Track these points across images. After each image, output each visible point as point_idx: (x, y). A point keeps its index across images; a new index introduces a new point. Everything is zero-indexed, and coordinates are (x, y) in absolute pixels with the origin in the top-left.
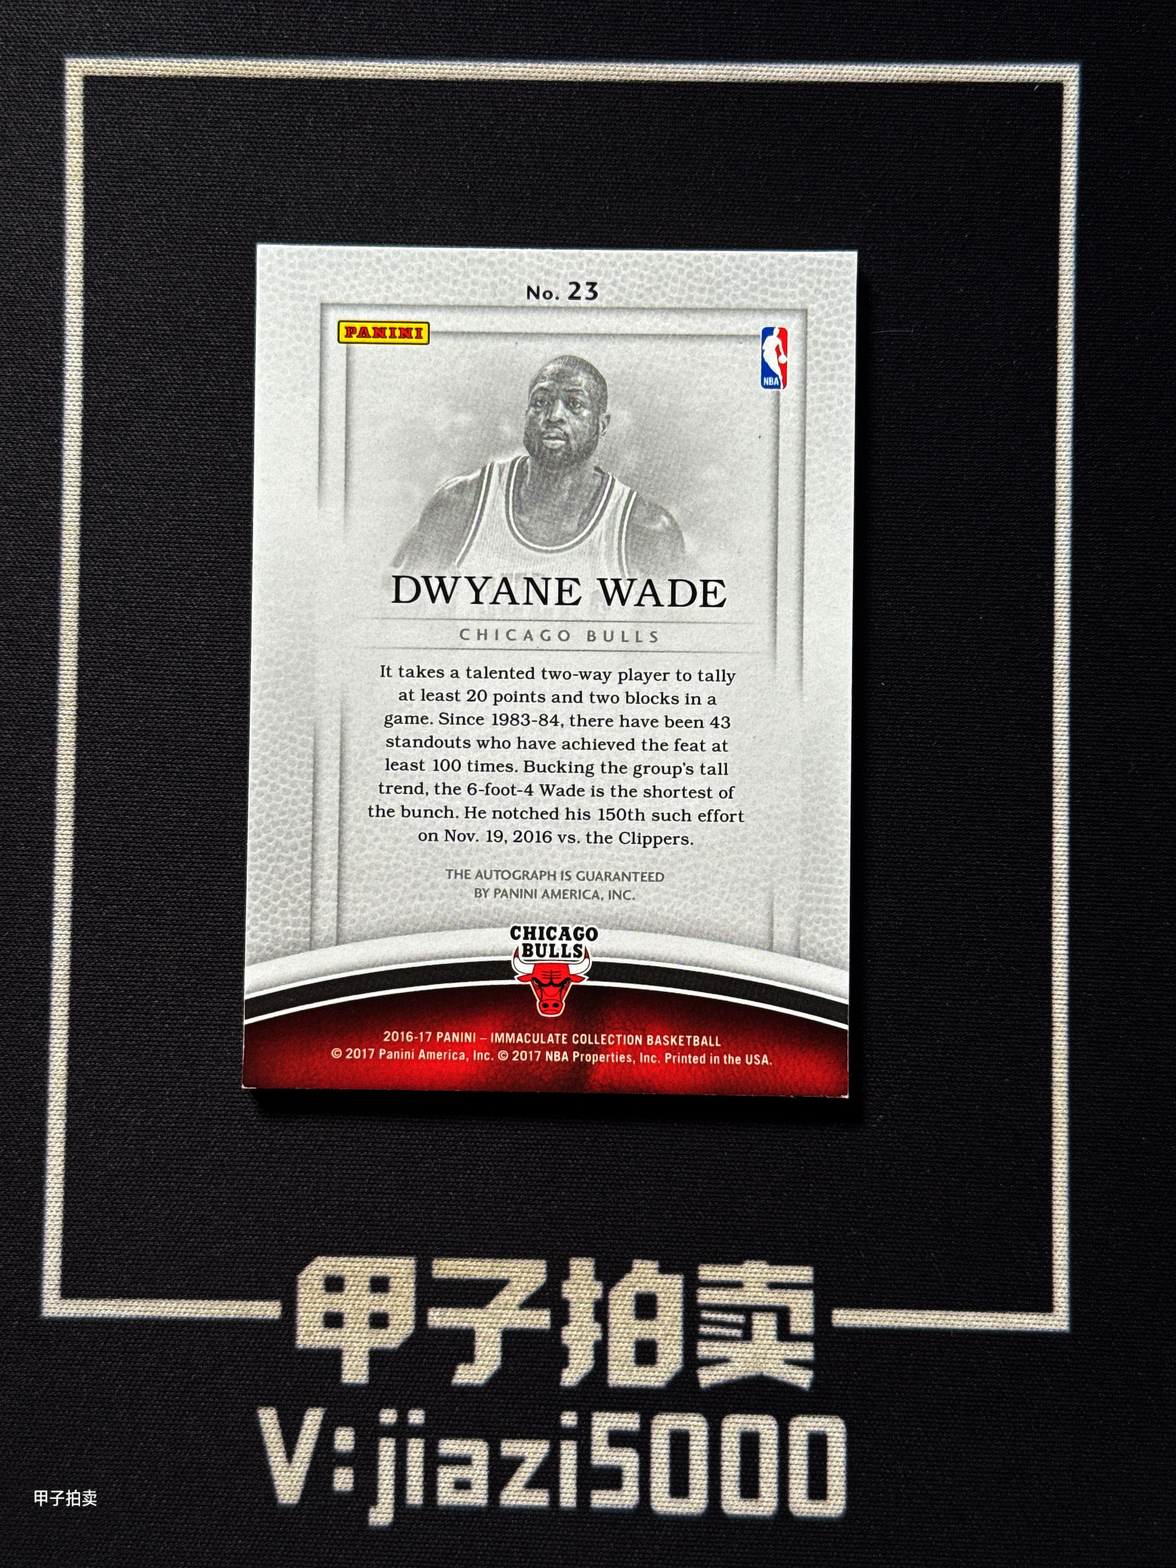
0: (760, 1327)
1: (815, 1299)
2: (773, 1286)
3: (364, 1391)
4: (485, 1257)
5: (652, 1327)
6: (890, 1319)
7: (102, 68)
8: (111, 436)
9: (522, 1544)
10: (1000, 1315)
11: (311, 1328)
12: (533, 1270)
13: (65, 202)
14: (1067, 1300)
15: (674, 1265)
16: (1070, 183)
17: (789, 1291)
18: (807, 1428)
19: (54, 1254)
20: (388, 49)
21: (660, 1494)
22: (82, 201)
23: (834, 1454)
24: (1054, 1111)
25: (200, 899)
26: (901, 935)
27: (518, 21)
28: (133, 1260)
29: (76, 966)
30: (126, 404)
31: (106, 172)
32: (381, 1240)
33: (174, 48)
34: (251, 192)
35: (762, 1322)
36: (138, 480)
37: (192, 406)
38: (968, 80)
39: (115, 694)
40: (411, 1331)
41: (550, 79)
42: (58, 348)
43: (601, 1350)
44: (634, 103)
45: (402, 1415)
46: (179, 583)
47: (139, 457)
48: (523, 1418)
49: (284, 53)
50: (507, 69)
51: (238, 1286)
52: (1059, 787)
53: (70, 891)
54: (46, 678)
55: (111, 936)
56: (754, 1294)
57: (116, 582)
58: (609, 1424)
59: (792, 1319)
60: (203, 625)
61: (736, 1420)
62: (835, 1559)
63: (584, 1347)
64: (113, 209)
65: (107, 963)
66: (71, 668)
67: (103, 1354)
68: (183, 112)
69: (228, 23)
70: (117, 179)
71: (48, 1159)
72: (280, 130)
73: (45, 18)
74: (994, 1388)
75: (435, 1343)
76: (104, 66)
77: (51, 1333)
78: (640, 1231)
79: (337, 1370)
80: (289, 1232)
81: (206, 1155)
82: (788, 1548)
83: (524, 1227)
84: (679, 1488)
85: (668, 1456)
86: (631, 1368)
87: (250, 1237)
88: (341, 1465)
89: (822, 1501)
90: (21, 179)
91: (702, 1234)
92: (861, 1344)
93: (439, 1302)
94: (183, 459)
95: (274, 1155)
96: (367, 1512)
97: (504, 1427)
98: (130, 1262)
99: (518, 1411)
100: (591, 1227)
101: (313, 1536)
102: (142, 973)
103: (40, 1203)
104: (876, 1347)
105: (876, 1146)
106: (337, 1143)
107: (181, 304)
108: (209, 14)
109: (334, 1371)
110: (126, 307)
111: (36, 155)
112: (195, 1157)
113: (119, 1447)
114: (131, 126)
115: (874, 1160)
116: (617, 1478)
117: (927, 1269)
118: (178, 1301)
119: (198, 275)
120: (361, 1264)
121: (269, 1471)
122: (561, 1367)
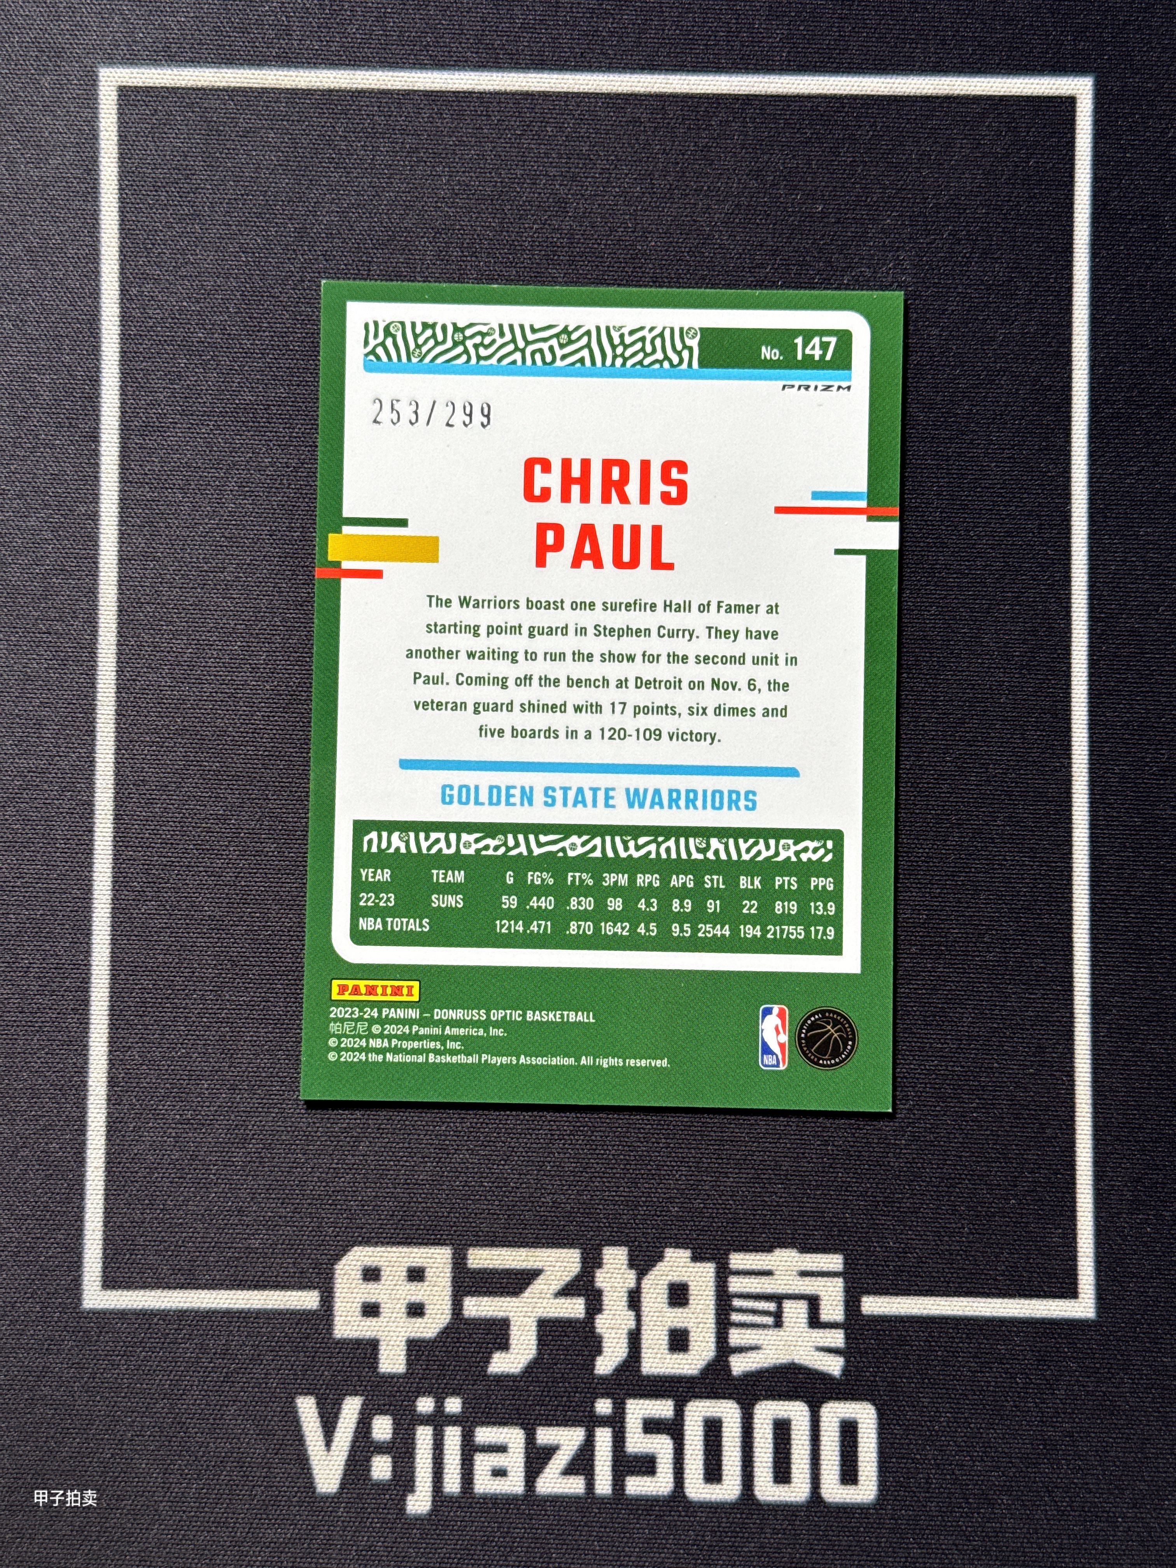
0: (791, 1315)
1: (845, 1287)
2: (804, 1274)
3: (401, 1380)
4: (519, 1247)
5: (685, 1315)
6: (918, 1306)
7: (135, 78)
8: (148, 441)
9: (558, 1530)
10: (1027, 1302)
11: (348, 1318)
12: (567, 1260)
13: (100, 210)
14: (1092, 1287)
15: (705, 1253)
16: (1083, 194)
17: (820, 1279)
18: (838, 1415)
19: (95, 1246)
20: (417, 60)
21: (694, 1481)
22: (117, 209)
23: (865, 1440)
24: (1077, 1101)
25: (237, 894)
26: (926, 928)
27: (543, 34)
28: (173, 1251)
29: (116, 962)
30: (162, 409)
31: (140, 181)
32: (417, 1230)
33: (206, 58)
34: (283, 201)
35: (793, 1310)
36: (174, 485)
37: (227, 412)
38: (984, 93)
39: (153, 695)
40: (447, 1321)
41: (576, 90)
42: (95, 355)
43: (635, 1338)
44: (658, 114)
45: (439, 1404)
46: (215, 585)
47: (176, 462)
48: (558, 1406)
49: (314, 64)
50: (534, 80)
51: (276, 1277)
53: (109, 888)
54: (85, 679)
55: (150, 932)
56: (785, 1282)
57: (153, 584)
58: (643, 1411)
59: (822, 1307)
60: (239, 626)
61: (768, 1407)
62: (866, 1544)
63: (618, 1336)
64: (147, 217)
65: (146, 958)
66: (110, 669)
67: (143, 1344)
68: (216, 123)
69: (259, 33)
71: (89, 1152)
72: (311, 140)
73: (78, 27)
74: (1022, 1374)
75: (471, 1331)
76: (138, 76)
77: (92, 1324)
78: (672, 1221)
79: (374, 1359)
80: (327, 1223)
81: (244, 1147)
82: (821, 1533)
83: (557, 1217)
84: (713, 1473)
85: (701, 1443)
86: (664, 1356)
87: (288, 1228)
88: (379, 1453)
89: (854, 1487)
90: (56, 188)
91: (733, 1223)
92: (890, 1331)
93: (475, 1292)
94: (218, 464)
95: (311, 1147)
96: (405, 1500)
97: (540, 1414)
98: (170, 1253)
99: (554, 1399)
100: (624, 1217)
101: (351, 1524)
102: (180, 968)
103: (81, 1195)
104: (904, 1333)
105: (903, 1136)
106: (373, 1135)
107: (215, 312)
108: (241, 25)
109: (372, 1360)
110: (161, 315)
111: (71, 165)
112: (233, 1149)
113: (160, 1437)
114: (164, 135)
115: (901, 1149)
116: (651, 1465)
117: (954, 1257)
118: (217, 1291)
119: (231, 283)
120: (397, 1255)
121: (308, 1460)
122: (596, 1356)
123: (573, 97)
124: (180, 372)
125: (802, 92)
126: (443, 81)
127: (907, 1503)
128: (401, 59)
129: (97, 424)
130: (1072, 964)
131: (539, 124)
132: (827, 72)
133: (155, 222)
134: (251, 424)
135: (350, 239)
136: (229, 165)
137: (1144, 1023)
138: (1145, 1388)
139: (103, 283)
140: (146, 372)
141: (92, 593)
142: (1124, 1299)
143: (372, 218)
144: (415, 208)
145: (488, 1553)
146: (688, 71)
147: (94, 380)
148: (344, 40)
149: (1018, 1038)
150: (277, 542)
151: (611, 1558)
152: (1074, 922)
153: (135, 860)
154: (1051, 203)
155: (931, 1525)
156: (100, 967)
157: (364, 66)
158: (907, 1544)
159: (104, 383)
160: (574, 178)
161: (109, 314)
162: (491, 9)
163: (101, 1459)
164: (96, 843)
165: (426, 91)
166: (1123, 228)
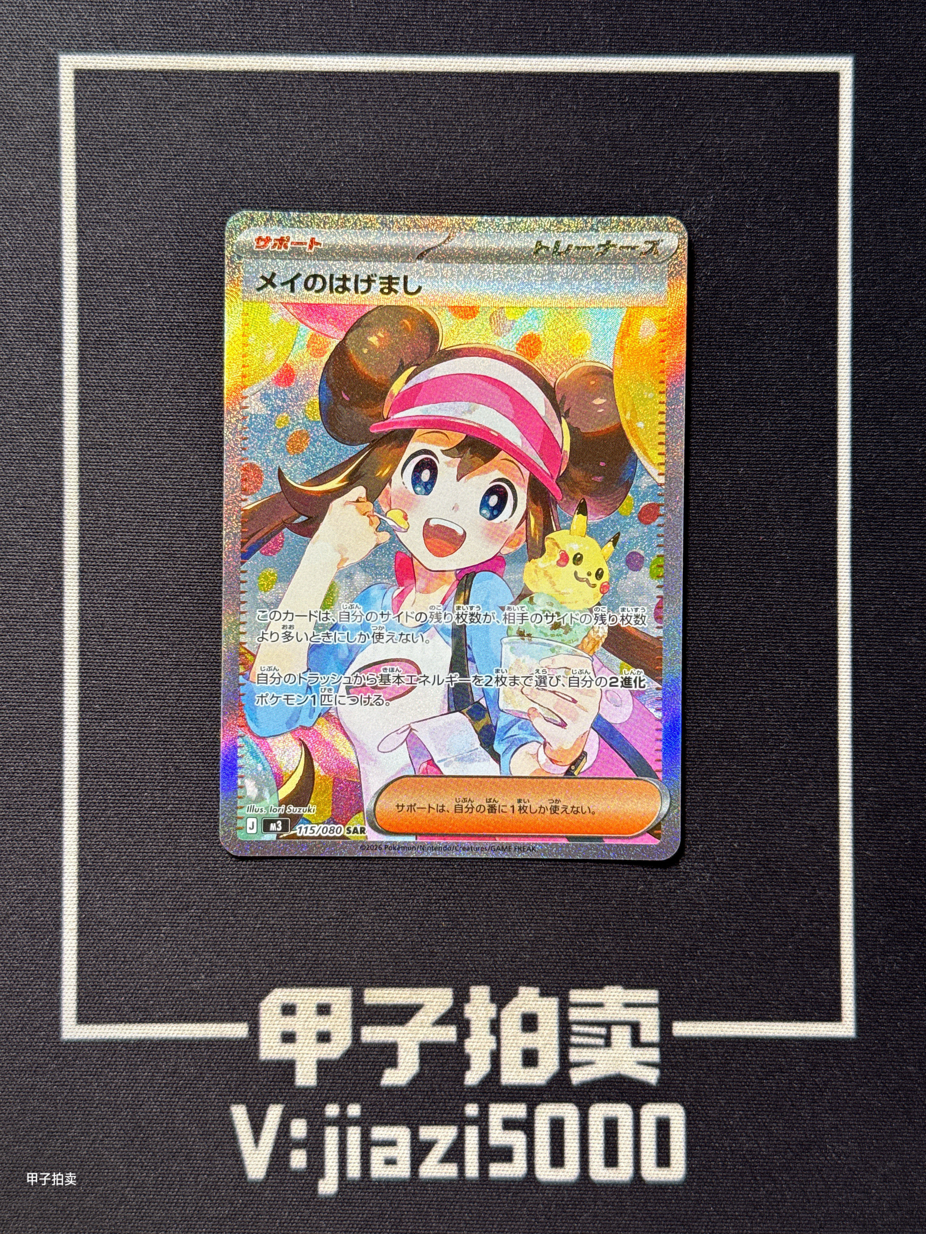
0: (617, 1037)
1: (660, 1015)
2: (628, 1005)
3: (313, 1091)
4: (405, 987)
5: (535, 1038)
6: (717, 1029)
7: (89, 63)
8: (101, 353)
9: (437, 1205)
10: (802, 1025)
11: (271, 1044)
12: (442, 997)
13: (61, 168)
14: (853, 1013)
15: (551, 991)
16: (846, 149)
17: (640, 1009)
18: (655, 1114)
20: (314, 47)
21: (542, 1166)
22: (75, 167)
23: (676, 1133)
24: (841, 868)
25: (179, 714)
26: (723, 734)
28: (132, 994)
29: (83, 768)
30: (112, 327)
31: (93, 145)
32: (324, 975)
33: (145, 47)
34: (207, 160)
35: (619, 1033)
37: (164, 329)
38: (766, 70)
39: (109, 555)
40: (349, 1045)
41: (441, 70)
42: (57, 284)
43: (496, 1057)
44: (506, 88)
45: (343, 1109)
46: (157, 468)
47: (123, 370)
48: (436, 1110)
49: (232, 51)
50: (407, 62)
51: (214, 1013)
52: (844, 619)
53: (77, 709)
54: (54, 543)
55: (110, 744)
56: (613, 1011)
57: (107, 468)
58: (502, 1113)
59: (642, 1031)
60: (176, 501)
61: (600, 1108)
62: (677, 1212)
63: (483, 1055)
64: (99, 174)
65: (107, 765)
66: (73, 536)
67: (110, 1066)
68: (153, 98)
69: (187, 27)
70: (102, 151)
71: (64, 918)
72: (229, 111)
73: (42, 23)
74: (798, 1080)
75: (367, 1053)
76: (90, 61)
77: (69, 1051)
78: (524, 965)
79: (292, 1075)
80: (253, 971)
81: (187, 912)
82: (641, 1204)
83: (434, 964)
84: (557, 1160)
85: (548, 1137)
86: (519, 1070)
87: (223, 975)
88: (296, 1148)
89: (667, 1169)
90: (26, 151)
91: (572, 967)
92: (695, 1048)
93: (370, 1022)
94: (158, 371)
95: (240, 911)
96: (317, 1184)
97: (422, 1117)
98: (130, 995)
99: (433, 1104)
100: (487, 963)
101: (276, 1203)
102: (134, 772)
103: (59, 951)
104: (706, 1050)
105: (705, 897)
106: (289, 901)
107: (154, 249)
108: (173, 21)
109: (290, 1076)
110: (111, 251)
111: (37, 132)
112: (178, 914)
113: (125, 1137)
114: (112, 108)
115: (704, 908)
116: (509, 1154)
117: (745, 991)
118: (168, 1025)
119: (167, 225)
120: (309, 994)
121: (240, 1154)
122: (465, 1071)
123: (439, 76)
124: (126, 297)
125: (621, 70)
126: (335, 63)
127: (709, 1180)
128: (301, 46)
129: (60, 340)
130: (837, 761)
131: (412, 97)
132: (641, 54)
134: (183, 338)
135: (261, 190)
136: (164, 131)
137: (894, 807)
138: (894, 1090)
139: (64, 226)
140: (99, 298)
141: (58, 475)
142: (878, 1022)
144: (313, 165)
145: (383, 1223)
146: (531, 54)
147: (57, 304)
148: (255, 31)
149: (795, 820)
151: (478, 1226)
152: (839, 728)
153: (96, 687)
154: (820, 157)
155: (728, 1198)
157: (271, 52)
158: (708, 1212)
159: (65, 306)
160: (440, 140)
161: (69, 251)
162: (373, 6)
164: (65, 674)
165: (322, 72)
166: (878, 177)
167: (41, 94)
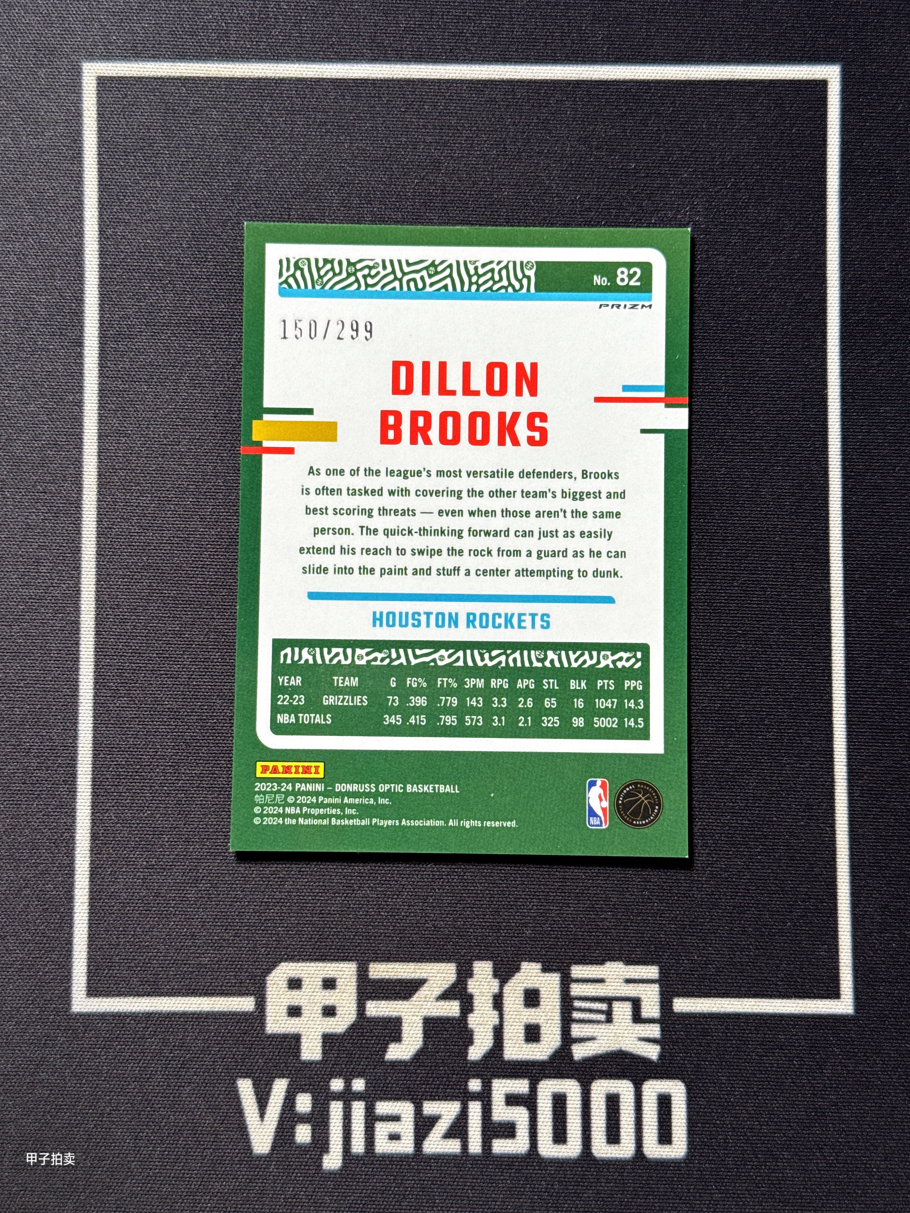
0: (619, 1013)
1: (660, 991)
2: (628, 981)
3: (318, 1066)
4: (409, 962)
5: (537, 1013)
6: (717, 1005)
7: (111, 70)
8: (120, 346)
9: (441, 1181)
10: (801, 1001)
11: (277, 1018)
12: (445, 971)
13: (83, 171)
14: (851, 990)
15: (552, 966)
16: (833, 154)
17: (641, 985)
18: (656, 1090)
19: (81, 964)
20: (325, 55)
21: (545, 1142)
22: (97, 170)
23: (677, 1109)
24: (837, 846)
25: (190, 692)
26: (720, 714)
27: (422, 35)
28: (141, 967)
29: (97, 744)
30: (131, 322)
31: (114, 148)
32: (330, 949)
33: (164, 55)
34: (223, 163)
35: (620, 1009)
36: (141, 379)
37: (181, 323)
38: (757, 78)
39: (125, 539)
40: (354, 1019)
41: (446, 78)
42: (80, 281)
43: (498, 1032)
44: (509, 95)
45: (347, 1084)
46: (172, 455)
47: (142, 362)
48: (439, 1085)
49: (247, 58)
50: (414, 70)
51: (221, 986)
52: (836, 602)
53: (92, 687)
54: (73, 527)
55: (123, 721)
56: (614, 987)
57: (125, 455)
58: (505, 1089)
59: (643, 1007)
60: (190, 486)
61: (602, 1084)
62: (679, 1190)
63: (486, 1030)
64: (119, 176)
65: (120, 741)
66: (92, 520)
67: (119, 1039)
68: (172, 104)
69: (205, 36)
71: (76, 891)
72: (244, 116)
73: (67, 32)
74: (798, 1057)
75: (372, 1027)
76: (112, 68)
77: (79, 1024)
78: (527, 941)
79: (297, 1049)
80: (260, 945)
81: (196, 886)
82: (644, 1182)
83: (438, 938)
84: (560, 1137)
85: (550, 1113)
86: (521, 1045)
87: (230, 949)
88: (301, 1122)
89: (668, 1146)
90: (50, 154)
91: (574, 942)
92: (696, 1025)
93: (375, 997)
94: (175, 363)
95: (248, 886)
96: (321, 1159)
97: (426, 1092)
98: (139, 969)
99: (436, 1079)
100: (490, 938)
101: (280, 1177)
102: (146, 748)
103: (70, 925)
104: (707, 1027)
105: (704, 874)
106: (295, 876)
107: (172, 247)
108: (191, 30)
109: (295, 1051)
110: (131, 250)
111: (61, 136)
112: (188, 888)
113: (132, 1111)
114: (132, 113)
115: (703, 884)
116: (512, 1130)
117: (744, 967)
118: (176, 998)
119: (184, 225)
120: (315, 968)
121: (246, 1128)
122: (468, 1046)
123: (444, 83)
124: (145, 293)
125: (618, 78)
126: (345, 71)
127: (710, 1158)
128: (313, 55)
129: (82, 333)
130: (832, 741)
131: (418, 103)
132: (637, 62)
133: (126, 179)
134: (199, 332)
135: (275, 191)
136: (182, 135)
137: (888, 786)
138: (893, 1068)
139: (86, 226)
140: (120, 293)
141: (78, 463)
142: (876, 999)
143: (291, 175)
144: (324, 167)
145: (387, 1199)
146: (532, 62)
147: (79, 300)
148: (269, 40)
149: (792, 798)
150: (220, 421)
151: (481, 1203)
152: (834, 709)
153: (111, 666)
154: (809, 161)
155: (729, 1176)
156: (84, 749)
157: (284, 60)
158: (710, 1190)
159: (87, 302)
160: (445, 144)
161: (91, 249)
162: (382, 16)
163: (86, 1129)
164: (81, 653)
165: (332, 79)
166: (864, 179)
167: (65, 100)
